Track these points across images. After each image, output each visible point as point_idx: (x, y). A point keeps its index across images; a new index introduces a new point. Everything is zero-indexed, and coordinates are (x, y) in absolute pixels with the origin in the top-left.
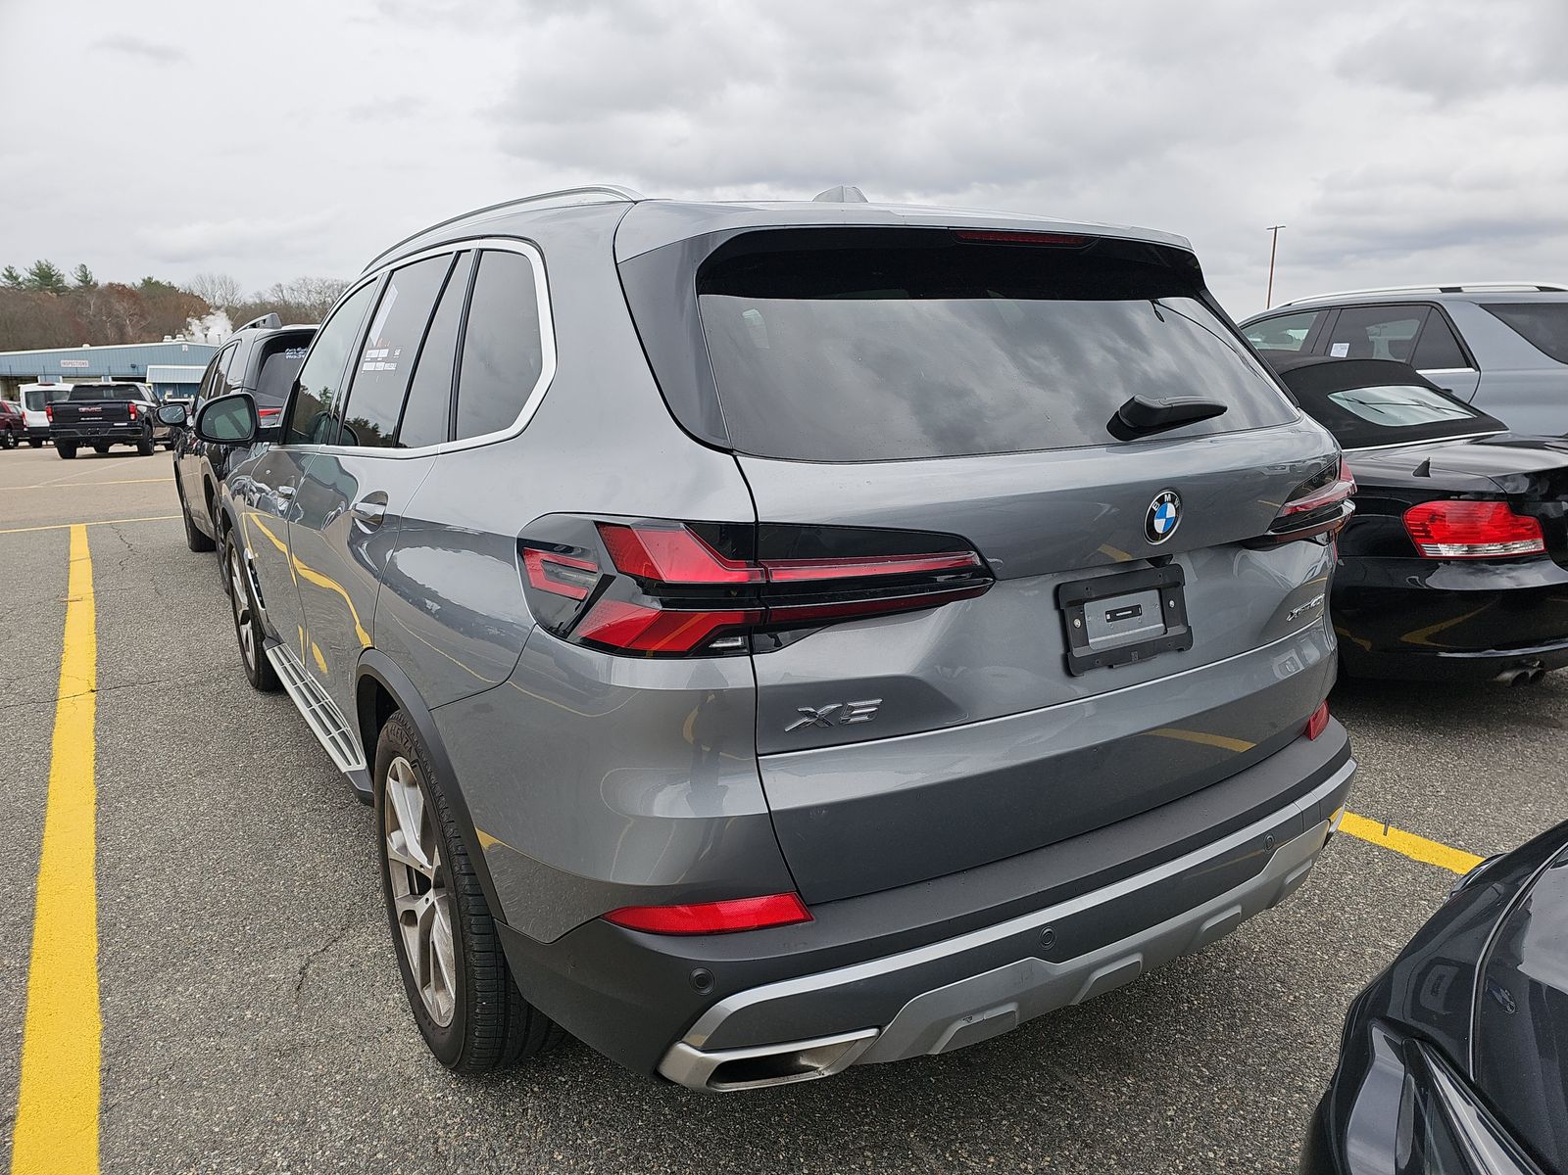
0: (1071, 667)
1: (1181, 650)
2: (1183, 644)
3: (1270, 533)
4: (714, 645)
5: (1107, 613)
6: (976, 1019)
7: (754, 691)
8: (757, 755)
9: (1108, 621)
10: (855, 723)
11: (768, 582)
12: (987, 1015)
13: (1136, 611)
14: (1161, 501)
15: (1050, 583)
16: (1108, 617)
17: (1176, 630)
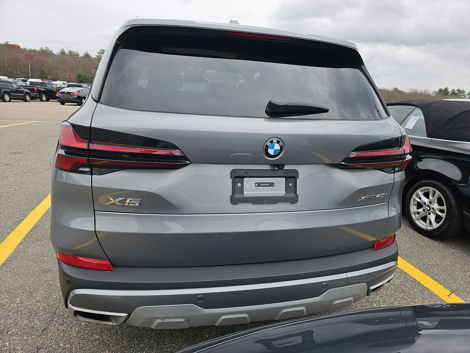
0: (234, 201)
1: (292, 203)
2: (294, 200)
3: (343, 163)
4: (79, 169)
5: (256, 183)
6: (166, 321)
7: (91, 188)
8: (95, 211)
9: (256, 186)
10: (131, 206)
11: (88, 148)
12: (171, 320)
13: (271, 185)
14: (272, 142)
15: (229, 168)
16: (257, 185)
17: (292, 195)
